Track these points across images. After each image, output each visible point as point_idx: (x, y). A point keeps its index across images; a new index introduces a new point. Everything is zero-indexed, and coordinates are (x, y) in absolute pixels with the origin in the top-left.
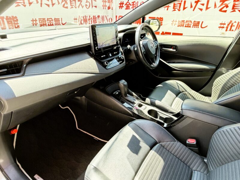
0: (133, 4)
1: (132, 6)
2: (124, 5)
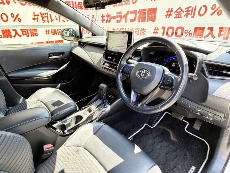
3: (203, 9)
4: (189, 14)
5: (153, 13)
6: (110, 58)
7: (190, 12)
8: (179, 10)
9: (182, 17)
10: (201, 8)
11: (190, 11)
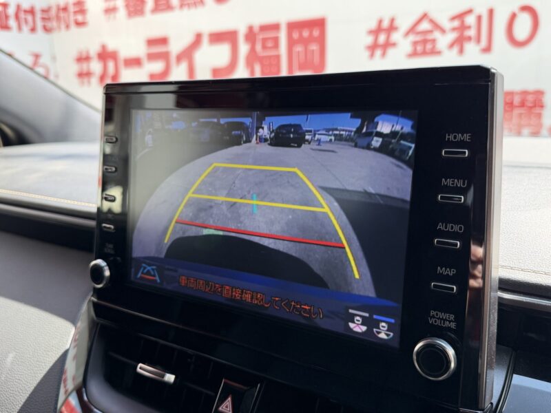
4: (469, 39)
5: (311, 39)
6: (170, 378)
7: (472, 33)
8: (425, 26)
9: (439, 53)
11: (469, 27)
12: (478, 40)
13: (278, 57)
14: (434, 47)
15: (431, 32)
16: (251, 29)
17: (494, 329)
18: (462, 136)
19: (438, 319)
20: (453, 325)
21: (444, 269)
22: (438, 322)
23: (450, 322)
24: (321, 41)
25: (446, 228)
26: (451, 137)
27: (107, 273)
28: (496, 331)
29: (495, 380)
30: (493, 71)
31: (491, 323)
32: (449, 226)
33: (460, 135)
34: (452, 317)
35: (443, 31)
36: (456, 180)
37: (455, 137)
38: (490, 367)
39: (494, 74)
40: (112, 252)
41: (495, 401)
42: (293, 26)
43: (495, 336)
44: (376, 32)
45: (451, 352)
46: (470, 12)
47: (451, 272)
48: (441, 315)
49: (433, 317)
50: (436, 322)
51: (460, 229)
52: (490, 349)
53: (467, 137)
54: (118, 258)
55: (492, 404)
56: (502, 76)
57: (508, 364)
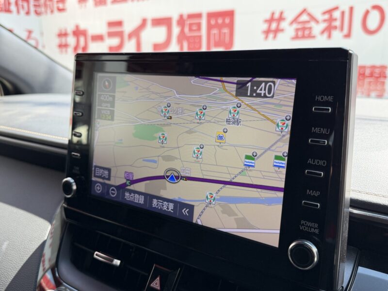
0: (327, 17)
1: (323, 26)
2: (284, 25)
3: (374, 17)
4: (335, 28)
5: (224, 25)
7: (337, 23)
8: (304, 18)
9: (314, 37)
10: (367, 13)
11: (335, 20)
12: (342, 29)
13: (200, 37)
14: (310, 33)
15: (308, 22)
16: (181, 16)
17: (346, 234)
18: (327, 97)
19: (307, 226)
20: (317, 231)
21: (311, 191)
22: (306, 229)
23: (315, 229)
24: (231, 26)
25: (314, 162)
26: (320, 98)
27: (74, 187)
28: (347, 236)
29: (345, 271)
30: (350, 52)
31: (344, 230)
32: (316, 161)
33: (326, 97)
34: (316, 226)
35: (317, 22)
36: (322, 129)
37: (322, 98)
38: (342, 260)
39: (351, 54)
40: (78, 172)
41: (345, 285)
42: (211, 15)
43: (346, 239)
44: (270, 21)
45: (315, 250)
46: (336, 8)
47: (317, 194)
48: (309, 224)
49: (303, 225)
50: (305, 228)
51: (324, 163)
52: (343, 248)
53: (330, 99)
54: (83, 177)
55: (343, 287)
56: (357, 56)
57: (355, 259)
